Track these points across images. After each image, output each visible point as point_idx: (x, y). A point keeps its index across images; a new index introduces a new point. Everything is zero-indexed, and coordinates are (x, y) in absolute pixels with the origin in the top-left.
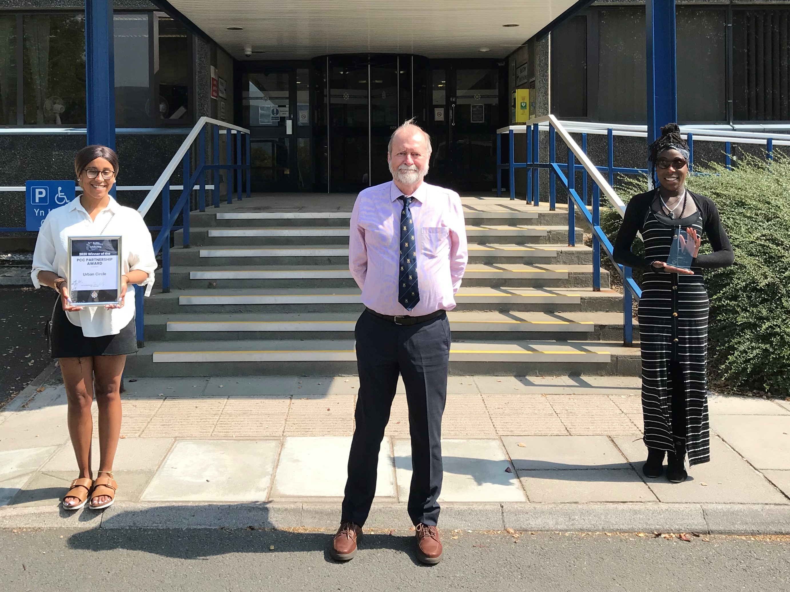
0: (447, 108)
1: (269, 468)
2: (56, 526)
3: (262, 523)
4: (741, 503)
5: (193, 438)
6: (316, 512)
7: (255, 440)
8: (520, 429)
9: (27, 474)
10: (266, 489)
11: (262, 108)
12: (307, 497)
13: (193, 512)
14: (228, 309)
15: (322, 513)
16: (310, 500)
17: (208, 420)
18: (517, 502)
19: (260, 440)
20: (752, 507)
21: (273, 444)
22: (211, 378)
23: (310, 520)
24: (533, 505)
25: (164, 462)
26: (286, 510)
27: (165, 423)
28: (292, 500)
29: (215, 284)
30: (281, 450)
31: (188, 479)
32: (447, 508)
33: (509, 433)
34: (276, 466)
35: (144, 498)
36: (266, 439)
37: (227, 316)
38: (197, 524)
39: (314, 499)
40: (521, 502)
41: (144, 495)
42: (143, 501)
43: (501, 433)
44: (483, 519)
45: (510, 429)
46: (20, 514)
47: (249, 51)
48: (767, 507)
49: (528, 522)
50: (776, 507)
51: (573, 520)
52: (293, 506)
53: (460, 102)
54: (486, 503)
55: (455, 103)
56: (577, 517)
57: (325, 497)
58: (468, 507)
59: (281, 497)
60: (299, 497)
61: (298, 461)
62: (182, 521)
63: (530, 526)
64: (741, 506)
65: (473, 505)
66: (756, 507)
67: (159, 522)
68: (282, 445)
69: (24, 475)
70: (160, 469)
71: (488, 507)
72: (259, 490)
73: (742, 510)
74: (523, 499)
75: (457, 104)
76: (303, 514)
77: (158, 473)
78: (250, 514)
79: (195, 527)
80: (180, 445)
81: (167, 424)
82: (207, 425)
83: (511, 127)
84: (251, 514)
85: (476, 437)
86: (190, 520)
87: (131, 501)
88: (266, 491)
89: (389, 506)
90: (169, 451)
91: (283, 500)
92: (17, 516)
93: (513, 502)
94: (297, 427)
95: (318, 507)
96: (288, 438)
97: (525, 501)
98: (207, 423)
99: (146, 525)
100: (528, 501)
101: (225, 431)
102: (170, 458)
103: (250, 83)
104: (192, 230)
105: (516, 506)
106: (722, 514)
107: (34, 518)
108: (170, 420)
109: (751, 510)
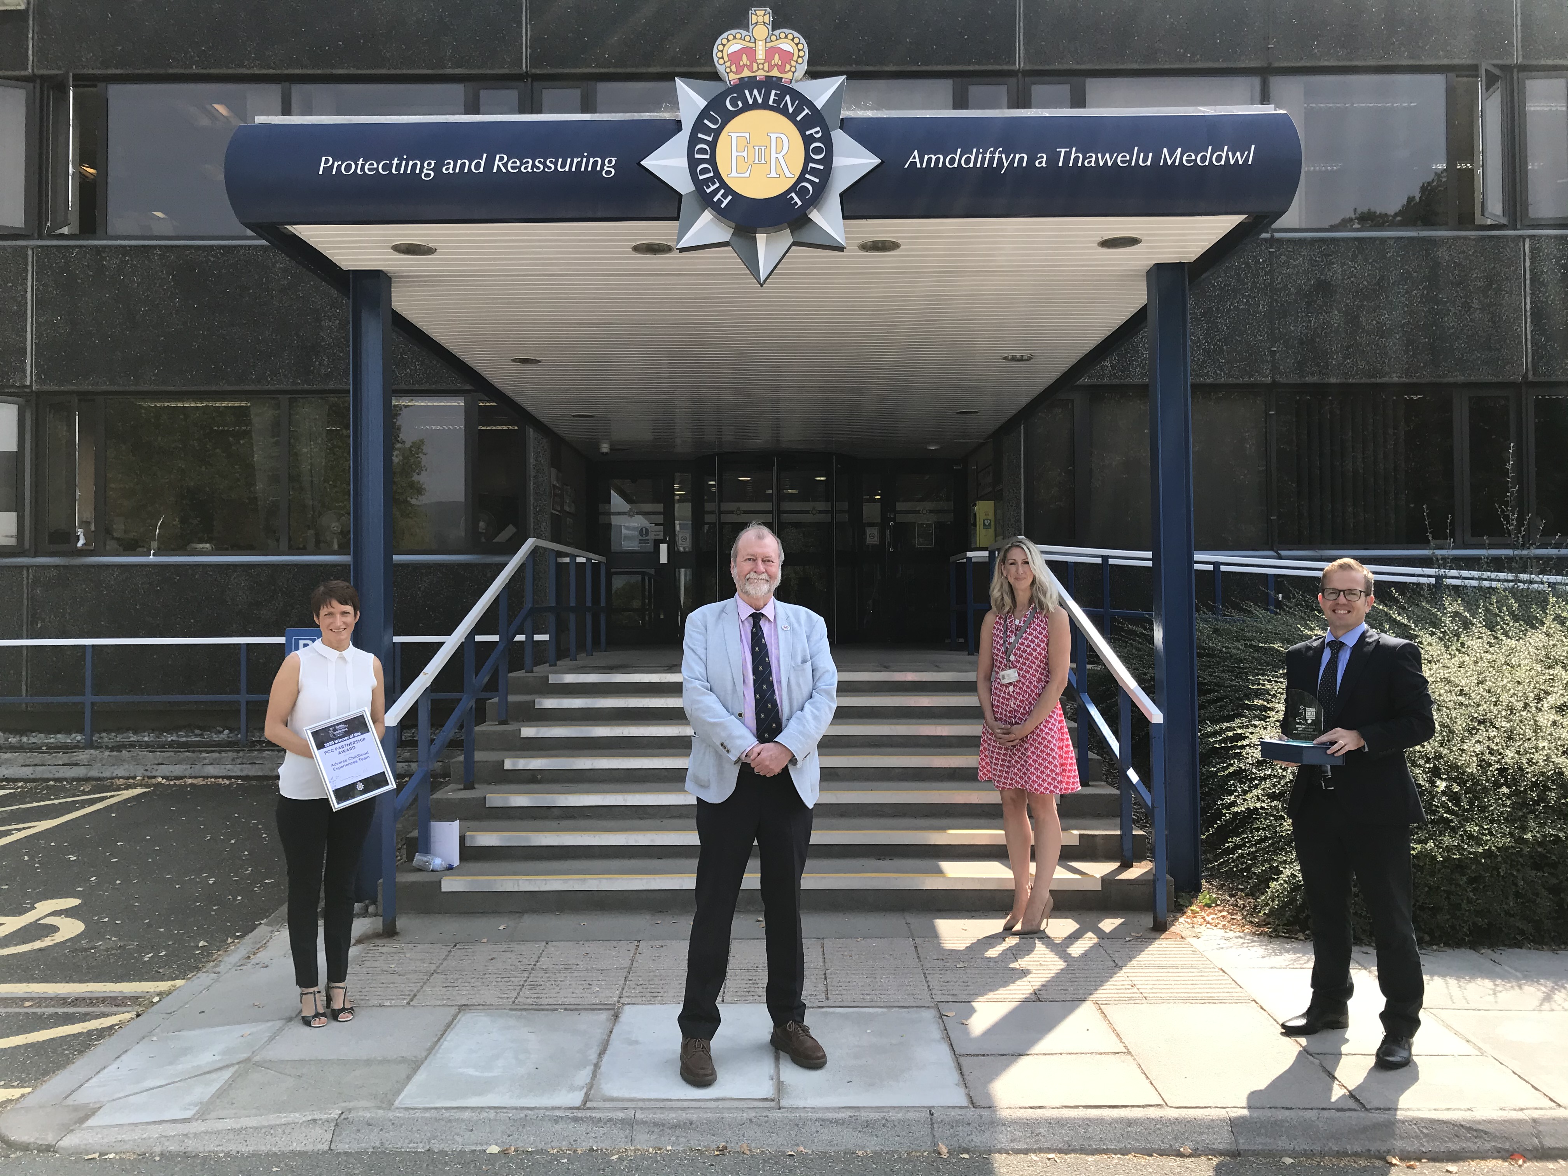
0: (883, 526)
1: (593, 1056)
2: (263, 1148)
3: (575, 1141)
4: (1287, 1109)
5: (486, 1007)
6: (656, 1124)
7: (576, 1010)
8: (966, 992)
9: (232, 1065)
10: (583, 1088)
11: (627, 528)
12: (644, 1100)
13: (471, 1124)
14: (556, 812)
15: (663, 1125)
16: (647, 1105)
17: (513, 979)
18: (953, 1107)
19: (585, 1009)
20: (1302, 1113)
21: (604, 1016)
22: (526, 916)
23: (647, 1137)
24: (978, 1111)
25: (439, 1043)
26: (611, 1120)
27: (449, 984)
28: (620, 1105)
29: (539, 777)
30: (614, 1025)
31: (471, 1072)
32: (850, 1116)
33: (950, 998)
34: (601, 1053)
35: (400, 1103)
36: (594, 1008)
37: (554, 824)
38: (476, 1144)
39: (653, 1102)
40: (961, 1107)
41: (400, 1098)
42: (397, 1108)
43: (938, 998)
44: (904, 1133)
45: (952, 992)
46: (210, 1130)
47: (605, 448)
48: (1326, 1114)
49: (970, 1138)
50: (1339, 1114)
51: (1037, 1135)
52: (620, 1115)
53: (900, 518)
54: (908, 1109)
55: (894, 520)
56: (1042, 1130)
57: (671, 1100)
58: (882, 1115)
59: (604, 1100)
60: (632, 1100)
61: (636, 1042)
62: (453, 1139)
63: (973, 1144)
64: (1287, 1113)
65: (888, 1112)
66: (1309, 1114)
67: (419, 1141)
68: (616, 1016)
69: (227, 1066)
70: (431, 1056)
71: (911, 1115)
72: (572, 1088)
73: (1289, 1119)
74: (964, 1102)
75: (897, 520)
76: (635, 1127)
77: (427, 1062)
78: (556, 1126)
79: (473, 1148)
80: (466, 1018)
81: (453, 985)
82: (510, 987)
83: (969, 554)
84: (558, 1127)
85: (902, 1004)
86: (466, 1137)
87: (380, 1108)
88: (585, 1090)
89: (764, 1114)
90: (449, 1026)
91: (608, 1105)
92: (206, 1132)
93: (949, 1107)
94: (642, 990)
95: (659, 1116)
96: (627, 1007)
97: (966, 1105)
98: (510, 983)
99: (399, 1146)
100: (971, 1106)
101: (536, 996)
102: (448, 1039)
103: (612, 492)
104: (511, 698)
105: (953, 1114)
106: (1258, 1125)
107: (231, 1136)
108: (457, 979)
109: (1302, 1119)
